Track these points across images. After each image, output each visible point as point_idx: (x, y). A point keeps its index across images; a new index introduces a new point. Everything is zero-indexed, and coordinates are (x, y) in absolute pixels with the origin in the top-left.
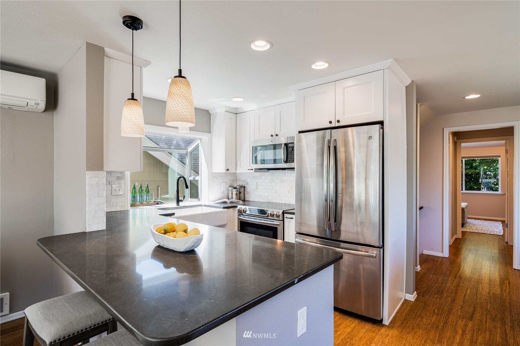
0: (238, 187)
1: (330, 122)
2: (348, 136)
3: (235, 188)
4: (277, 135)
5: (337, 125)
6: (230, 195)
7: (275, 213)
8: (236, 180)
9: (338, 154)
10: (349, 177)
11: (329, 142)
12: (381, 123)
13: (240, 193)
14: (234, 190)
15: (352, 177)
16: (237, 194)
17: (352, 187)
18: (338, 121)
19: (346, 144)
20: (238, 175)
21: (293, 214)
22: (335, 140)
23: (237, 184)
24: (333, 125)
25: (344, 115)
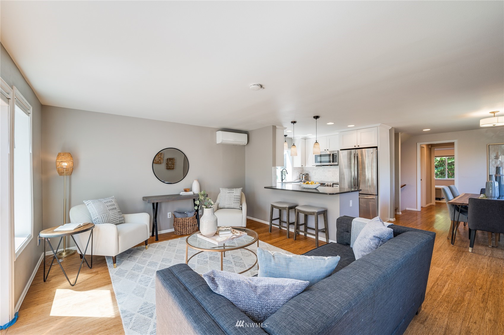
0: (305, 174)
1: (355, 146)
2: (363, 152)
3: (304, 175)
4: (328, 150)
5: (358, 147)
6: (301, 178)
7: (329, 184)
8: (303, 171)
9: (358, 159)
10: (363, 168)
11: (355, 154)
12: (377, 147)
13: (306, 177)
14: (303, 175)
15: (365, 168)
16: (305, 177)
17: (365, 172)
18: (358, 146)
19: (362, 155)
20: (304, 168)
21: (338, 184)
22: (357, 154)
23: (304, 173)
24: (356, 147)
25: (361, 143)
